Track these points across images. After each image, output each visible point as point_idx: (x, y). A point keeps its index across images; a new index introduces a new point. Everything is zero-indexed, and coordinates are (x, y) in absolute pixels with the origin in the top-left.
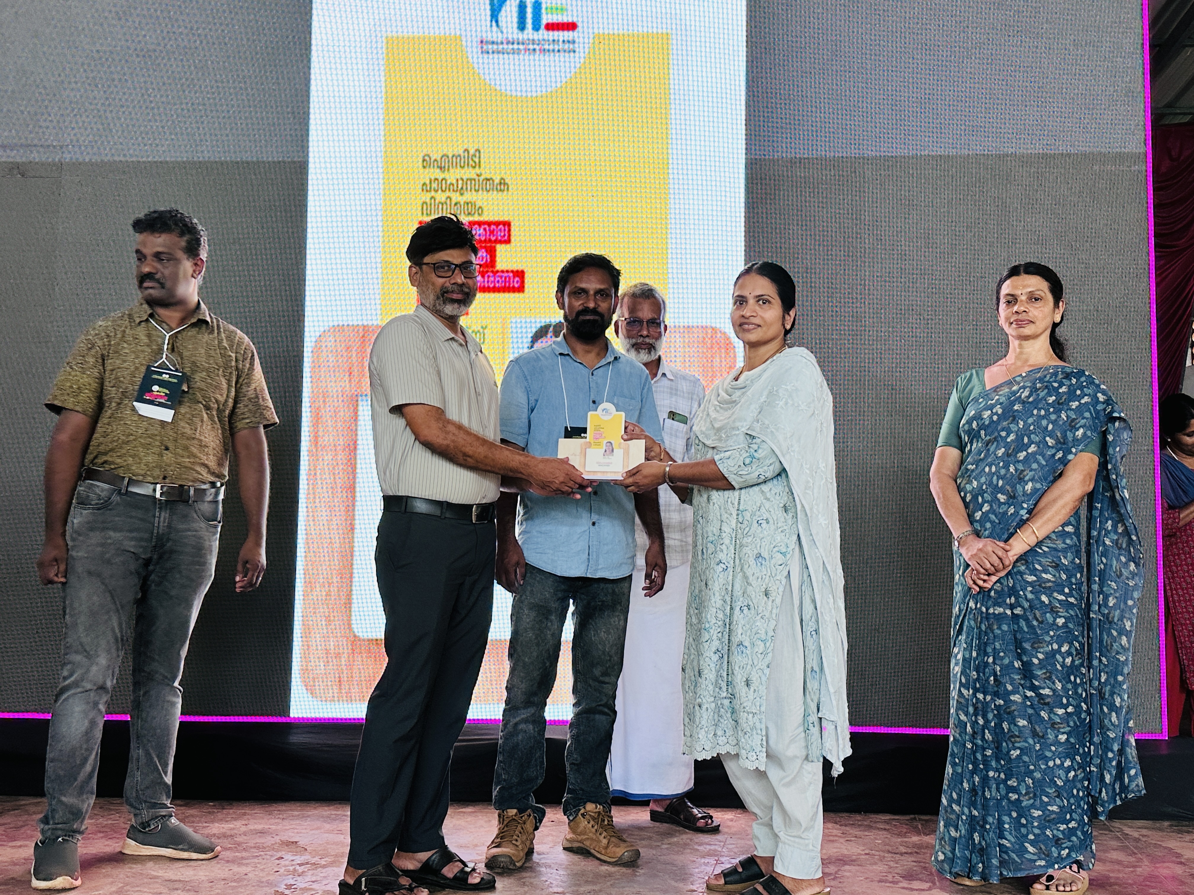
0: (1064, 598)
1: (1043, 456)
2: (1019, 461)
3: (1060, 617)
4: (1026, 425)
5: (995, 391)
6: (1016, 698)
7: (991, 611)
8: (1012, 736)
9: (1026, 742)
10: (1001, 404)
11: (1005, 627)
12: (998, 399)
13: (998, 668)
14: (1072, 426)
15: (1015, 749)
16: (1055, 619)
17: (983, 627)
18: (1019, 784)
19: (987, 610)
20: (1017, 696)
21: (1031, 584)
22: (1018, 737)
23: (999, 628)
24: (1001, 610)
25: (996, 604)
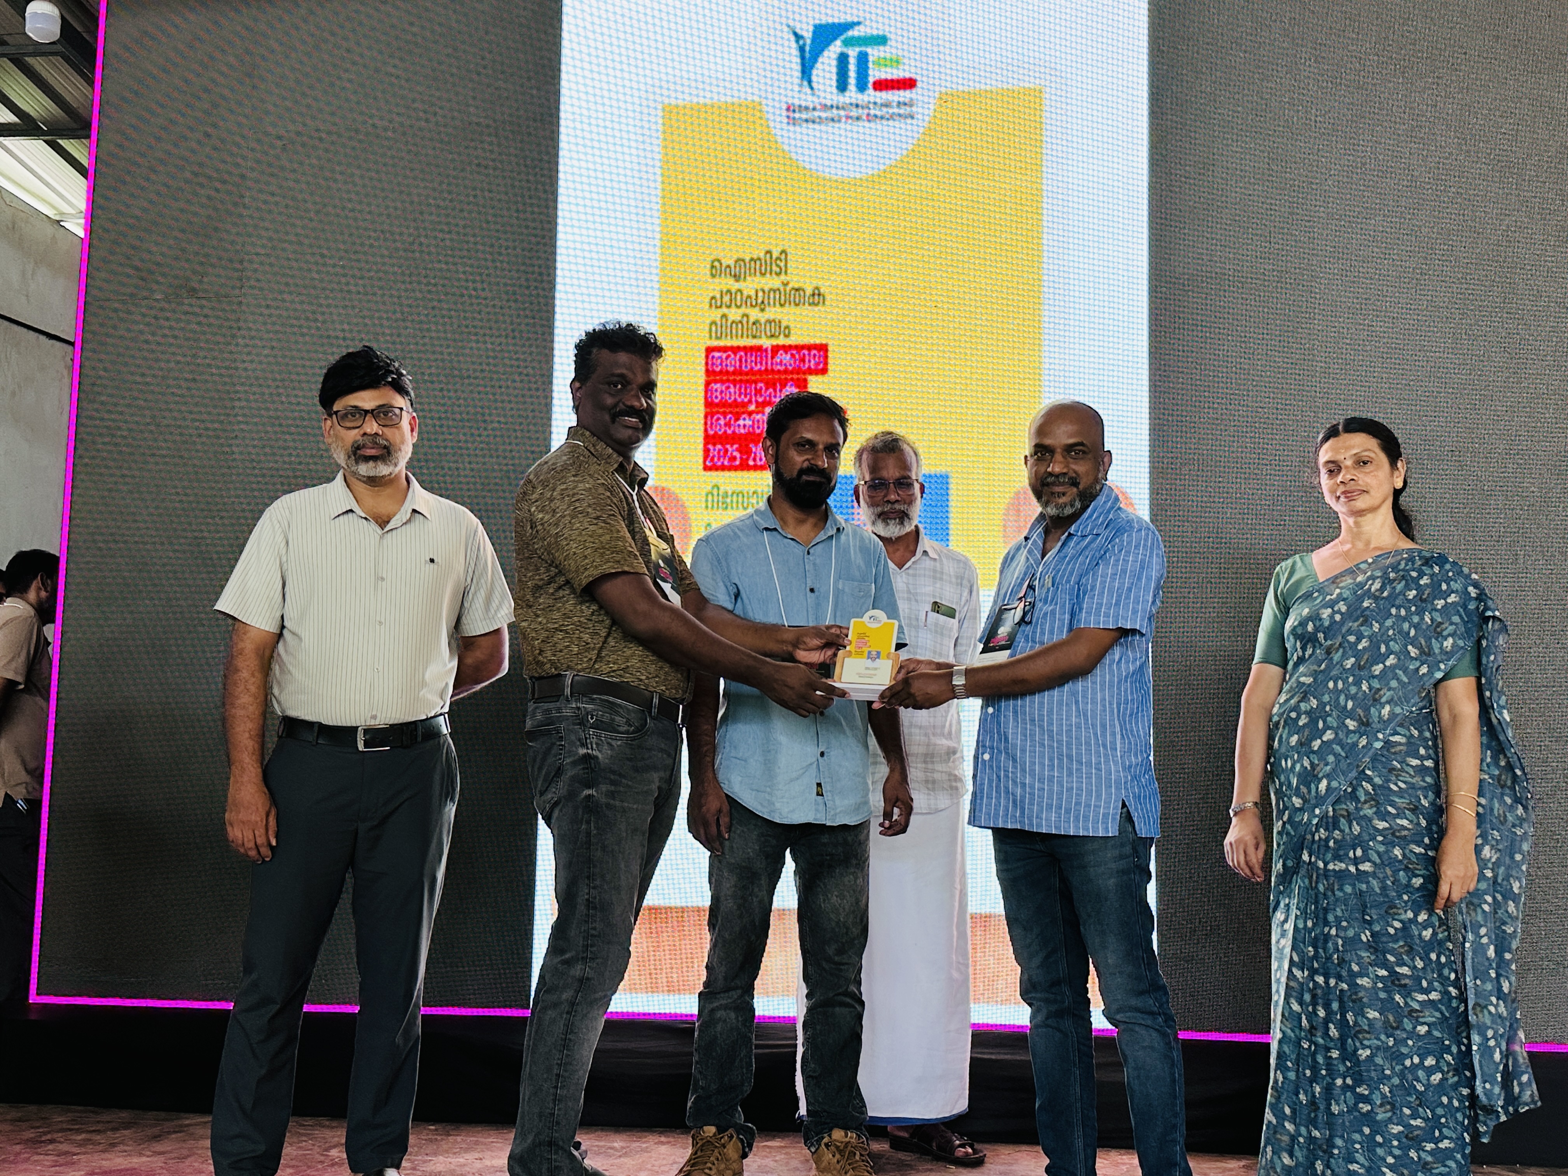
0: (1423, 851)
1: (1405, 671)
2: (1374, 677)
3: (1416, 876)
4: (1384, 630)
5: (1333, 582)
6: (1363, 981)
7: (1331, 866)
8: (1359, 1032)
9: (1379, 1039)
10: (1344, 600)
11: (1348, 889)
12: (1341, 594)
13: (1340, 942)
14: (1437, 631)
15: (1364, 1047)
16: (1410, 880)
17: (1321, 888)
18: (1371, 1093)
19: (1326, 864)
20: (1366, 979)
21: (1380, 832)
22: (1369, 1033)
23: (1341, 889)
24: (1343, 866)
25: (1337, 857)
